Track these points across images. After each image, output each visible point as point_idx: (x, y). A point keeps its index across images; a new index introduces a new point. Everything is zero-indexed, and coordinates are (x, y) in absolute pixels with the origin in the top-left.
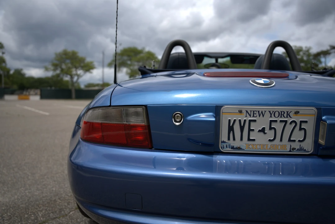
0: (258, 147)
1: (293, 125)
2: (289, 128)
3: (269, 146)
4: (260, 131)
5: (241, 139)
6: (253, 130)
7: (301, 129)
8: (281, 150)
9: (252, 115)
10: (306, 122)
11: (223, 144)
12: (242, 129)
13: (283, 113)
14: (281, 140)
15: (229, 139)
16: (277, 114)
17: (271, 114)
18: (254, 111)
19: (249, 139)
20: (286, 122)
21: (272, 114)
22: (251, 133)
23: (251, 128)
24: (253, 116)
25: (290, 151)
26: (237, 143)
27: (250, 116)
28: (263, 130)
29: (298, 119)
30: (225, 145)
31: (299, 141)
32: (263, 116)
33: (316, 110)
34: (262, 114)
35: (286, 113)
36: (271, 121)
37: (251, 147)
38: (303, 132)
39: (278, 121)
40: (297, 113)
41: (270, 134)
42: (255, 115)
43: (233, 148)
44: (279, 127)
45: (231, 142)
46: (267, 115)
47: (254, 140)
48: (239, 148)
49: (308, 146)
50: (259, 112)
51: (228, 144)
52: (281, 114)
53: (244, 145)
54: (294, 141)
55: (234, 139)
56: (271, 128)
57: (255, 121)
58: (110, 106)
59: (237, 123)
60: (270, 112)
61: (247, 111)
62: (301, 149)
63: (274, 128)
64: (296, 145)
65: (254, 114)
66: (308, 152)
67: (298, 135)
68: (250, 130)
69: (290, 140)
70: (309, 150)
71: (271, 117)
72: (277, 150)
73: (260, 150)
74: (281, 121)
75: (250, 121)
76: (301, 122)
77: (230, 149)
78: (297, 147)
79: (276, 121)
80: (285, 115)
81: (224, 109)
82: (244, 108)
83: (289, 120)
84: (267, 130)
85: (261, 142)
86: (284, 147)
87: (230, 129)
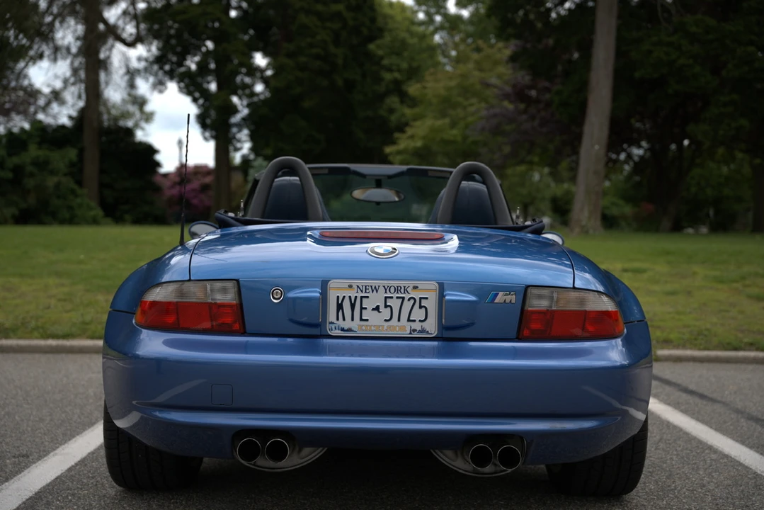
0: (373, 328)
1: (412, 301)
2: (407, 305)
3: (385, 328)
4: (373, 309)
5: (353, 319)
6: (366, 308)
7: (421, 307)
8: (400, 332)
9: (364, 291)
10: (427, 298)
11: (331, 325)
12: (353, 306)
13: (399, 288)
14: (399, 320)
15: (338, 319)
16: (392, 290)
17: (386, 290)
18: (366, 286)
19: (361, 319)
20: (403, 298)
22: (363, 311)
23: (363, 306)
24: (366, 292)
25: (410, 333)
26: (347, 324)
27: (362, 292)
28: (377, 309)
29: (417, 295)
30: (333, 326)
31: (420, 321)
32: (377, 291)
33: (437, 285)
34: (375, 289)
35: (403, 288)
36: (386, 298)
37: (364, 328)
38: (423, 310)
39: (395, 298)
40: (415, 288)
41: (386, 313)
42: (367, 291)
43: (343, 330)
44: (395, 304)
45: (341, 323)
46: (382, 290)
47: (367, 320)
48: (349, 330)
49: (431, 326)
50: (371, 287)
51: (337, 326)
52: (397, 290)
53: (355, 325)
54: (414, 321)
55: (344, 319)
56: (386, 306)
57: (368, 297)
58: (190, 280)
59: (347, 300)
60: (384, 287)
61: (358, 286)
62: (423, 331)
63: (390, 306)
64: (417, 326)
65: (366, 289)
66: (431, 334)
67: (418, 314)
68: (362, 308)
69: (409, 320)
70: (433, 332)
71: (386, 292)
72: (395, 332)
73: (374, 332)
74: (397, 298)
75: (362, 297)
76: (421, 298)
77: (340, 332)
78: (419, 328)
79: (392, 297)
80: (402, 291)
81: (332, 284)
82: (355, 283)
83: (407, 296)
84: (382, 309)
85: (376, 322)
86: (403, 328)
87: (339, 307)
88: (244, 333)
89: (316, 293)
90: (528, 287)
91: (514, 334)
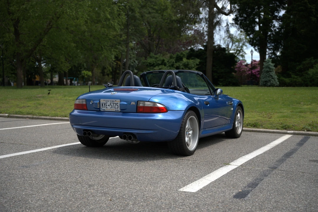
2: (114, 105)
5: (105, 107)
7: (117, 105)
11: (101, 109)
12: (105, 105)
14: (113, 108)
15: (102, 107)
21: (111, 101)
26: (104, 109)
28: (109, 105)
29: (116, 102)
33: (120, 100)
34: (108, 101)
36: (110, 103)
40: (116, 101)
44: (112, 104)
46: (110, 101)
47: (107, 108)
48: (104, 110)
49: (119, 109)
52: (112, 101)
53: (105, 109)
56: (111, 105)
59: (103, 103)
62: (118, 110)
64: (116, 109)
67: (117, 106)
68: (106, 105)
72: (112, 110)
73: (109, 110)
75: (106, 103)
76: (117, 103)
81: (101, 100)
82: (105, 100)
83: (114, 103)
84: (110, 105)
85: (109, 108)
86: (114, 110)
87: (102, 105)
88: (87, 110)
89: (98, 102)
90: (138, 101)
91: (136, 112)
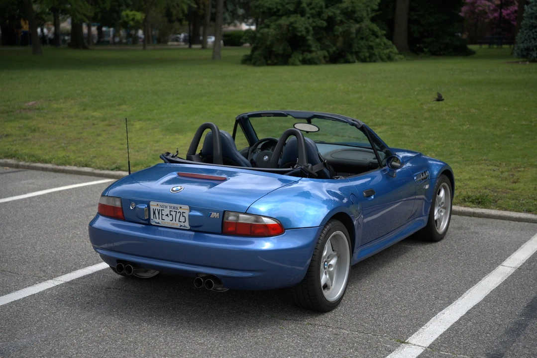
0: (166, 223)
1: (180, 213)
2: (178, 215)
3: (171, 223)
5: (159, 219)
7: (183, 216)
8: (176, 226)
9: (162, 207)
10: (185, 213)
11: (152, 220)
12: (159, 213)
14: (176, 221)
15: (154, 218)
16: (172, 208)
18: (163, 205)
19: (162, 219)
20: (176, 212)
21: (170, 207)
25: (180, 227)
26: (157, 221)
28: (167, 215)
29: (181, 211)
31: (183, 222)
33: (188, 207)
34: (166, 207)
36: (170, 211)
37: (163, 223)
39: (173, 211)
40: (181, 208)
41: (171, 217)
42: (164, 207)
43: (156, 223)
44: (173, 214)
46: (168, 207)
47: (164, 219)
48: (158, 223)
49: (187, 225)
51: (154, 221)
52: (174, 208)
53: (160, 221)
54: (181, 222)
55: (156, 218)
56: (170, 215)
57: (164, 210)
58: (107, 196)
59: (156, 210)
61: (160, 205)
62: (184, 226)
64: (182, 224)
66: (188, 228)
67: (182, 219)
68: (162, 215)
69: (179, 221)
71: (170, 209)
72: (174, 226)
73: (167, 225)
75: (162, 210)
76: (183, 212)
80: (176, 208)
81: (152, 203)
82: (159, 203)
83: (178, 211)
85: (167, 221)
86: (177, 224)
87: (154, 213)
88: (124, 220)
89: (144, 207)
90: (225, 211)
91: (220, 230)
